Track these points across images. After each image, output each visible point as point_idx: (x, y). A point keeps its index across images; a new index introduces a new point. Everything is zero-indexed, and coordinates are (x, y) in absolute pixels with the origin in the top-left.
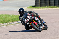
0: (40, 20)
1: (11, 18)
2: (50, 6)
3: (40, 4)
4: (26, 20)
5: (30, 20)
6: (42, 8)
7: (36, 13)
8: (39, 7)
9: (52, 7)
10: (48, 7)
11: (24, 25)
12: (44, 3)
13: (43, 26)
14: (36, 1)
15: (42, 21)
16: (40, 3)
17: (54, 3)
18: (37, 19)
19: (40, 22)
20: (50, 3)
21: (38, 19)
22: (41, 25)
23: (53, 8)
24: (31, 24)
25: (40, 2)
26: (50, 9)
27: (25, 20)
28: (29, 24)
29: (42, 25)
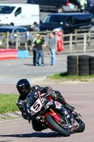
0: (68, 109)
1: (9, 102)
3: (79, 70)
5: (43, 108)
6: (83, 78)
8: (77, 76)
11: (29, 121)
13: (74, 122)
14: (68, 62)
15: (71, 112)
16: (79, 66)
18: (59, 106)
19: (66, 112)
21: (61, 105)
22: (69, 120)
25: (78, 63)
27: (32, 108)
28: (41, 118)
29: (72, 120)
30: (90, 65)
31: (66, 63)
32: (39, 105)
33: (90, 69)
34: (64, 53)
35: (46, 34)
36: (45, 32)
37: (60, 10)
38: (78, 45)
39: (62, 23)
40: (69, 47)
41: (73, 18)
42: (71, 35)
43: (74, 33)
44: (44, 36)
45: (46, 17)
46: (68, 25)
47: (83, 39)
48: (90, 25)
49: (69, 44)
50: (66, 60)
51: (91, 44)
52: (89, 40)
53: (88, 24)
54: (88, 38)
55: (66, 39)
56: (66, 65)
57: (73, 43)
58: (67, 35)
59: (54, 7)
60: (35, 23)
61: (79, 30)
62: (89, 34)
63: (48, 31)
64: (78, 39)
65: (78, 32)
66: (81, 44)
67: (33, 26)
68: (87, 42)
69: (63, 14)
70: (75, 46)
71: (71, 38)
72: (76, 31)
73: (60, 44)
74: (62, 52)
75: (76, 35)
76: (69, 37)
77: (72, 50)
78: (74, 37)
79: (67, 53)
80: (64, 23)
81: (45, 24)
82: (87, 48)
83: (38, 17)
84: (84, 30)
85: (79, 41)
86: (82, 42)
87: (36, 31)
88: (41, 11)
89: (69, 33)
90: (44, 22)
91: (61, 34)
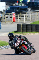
2: (31, 31)
4: (16, 44)
5: (20, 44)
7: (24, 37)
9: (33, 32)
10: (30, 32)
12: (26, 29)
16: (22, 28)
17: (36, 28)
20: (31, 28)
23: (35, 34)
24: (21, 48)
26: (32, 34)
28: (19, 48)
30: (27, 28)
31: (17, 27)
32: (18, 43)
33: (27, 30)
34: (16, 23)
35: (8, 15)
36: (8, 14)
37: (14, 5)
38: (22, 19)
39: (15, 10)
40: (18, 20)
41: (20, 8)
42: (19, 15)
43: (20, 14)
44: (7, 15)
45: (8, 7)
46: (17, 11)
47: (24, 17)
48: (27, 11)
49: (18, 19)
50: (17, 26)
51: (27, 19)
52: (26, 17)
53: (26, 11)
54: (26, 16)
55: (17, 17)
56: (17, 28)
57: (20, 19)
58: (17, 15)
59: (12, 3)
60: (4, 10)
61: (22, 13)
62: (26, 14)
63: (9, 13)
64: (22, 17)
65: (22, 14)
66: (23, 19)
67: (3, 11)
68: (25, 18)
69: (15, 6)
70: (21, 20)
71: (19, 16)
72: (21, 13)
73: (14, 19)
74: (15, 22)
75: (21, 15)
76: (18, 16)
77: (19, 21)
78: (20, 16)
79: (17, 23)
80: (16, 10)
81: (8, 10)
82: (25, 21)
83: (5, 7)
84: (24, 13)
85: (22, 18)
86: (24, 18)
87: (4, 13)
88: (6, 5)
89: (18, 14)
90: (7, 9)
91: (14, 14)
